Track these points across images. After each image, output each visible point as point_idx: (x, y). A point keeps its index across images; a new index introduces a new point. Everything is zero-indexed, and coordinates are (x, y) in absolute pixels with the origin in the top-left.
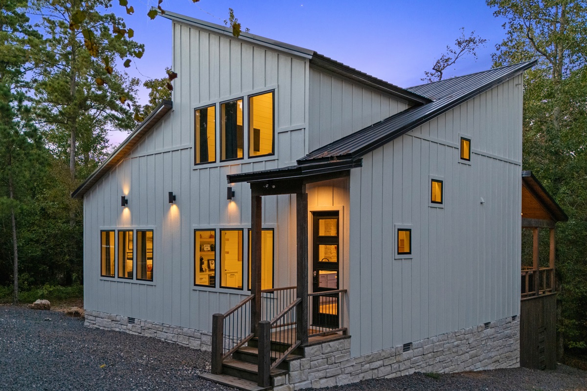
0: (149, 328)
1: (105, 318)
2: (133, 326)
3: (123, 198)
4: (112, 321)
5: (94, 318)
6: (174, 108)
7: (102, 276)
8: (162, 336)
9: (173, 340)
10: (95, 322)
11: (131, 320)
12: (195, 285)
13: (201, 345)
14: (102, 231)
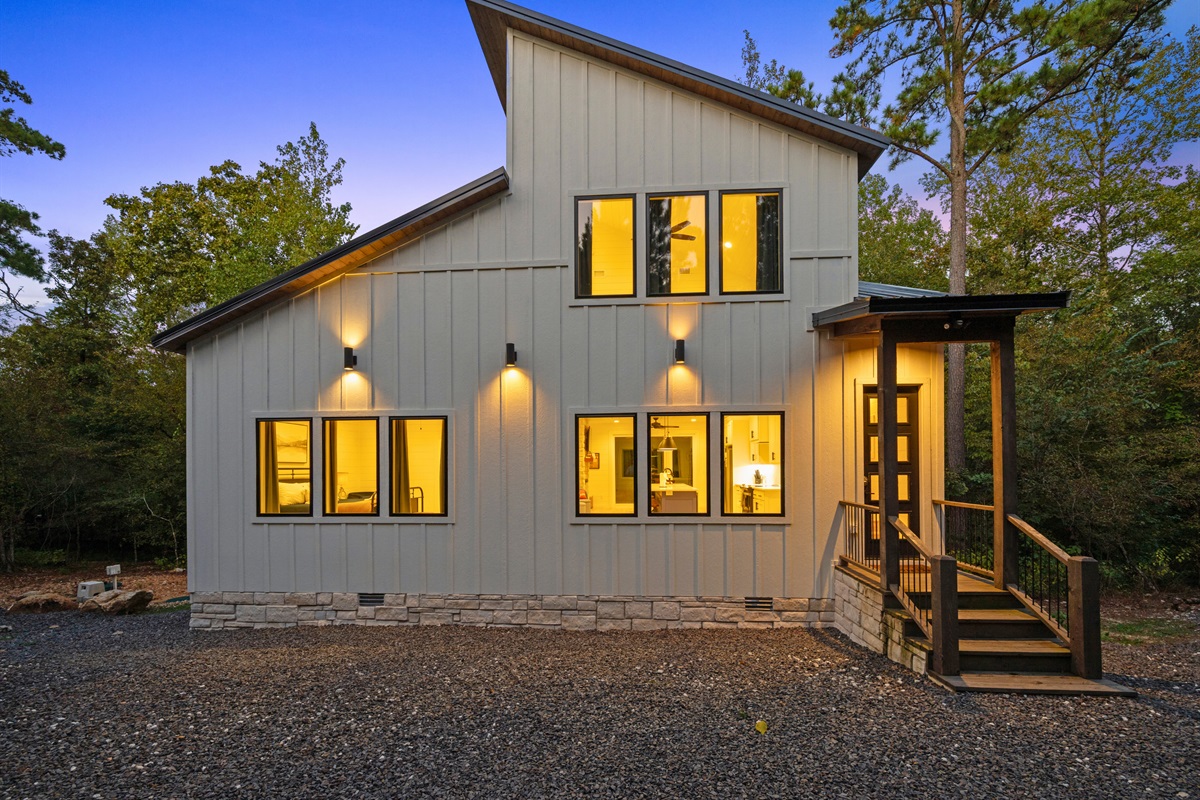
0: (435, 608)
1: (275, 603)
2: (376, 610)
3: (348, 351)
4: (299, 606)
5: (230, 608)
6: (512, 190)
7: (259, 514)
8: (478, 619)
9: (514, 622)
10: (233, 616)
11: (374, 599)
12: (578, 515)
13: (596, 623)
14: (258, 421)
